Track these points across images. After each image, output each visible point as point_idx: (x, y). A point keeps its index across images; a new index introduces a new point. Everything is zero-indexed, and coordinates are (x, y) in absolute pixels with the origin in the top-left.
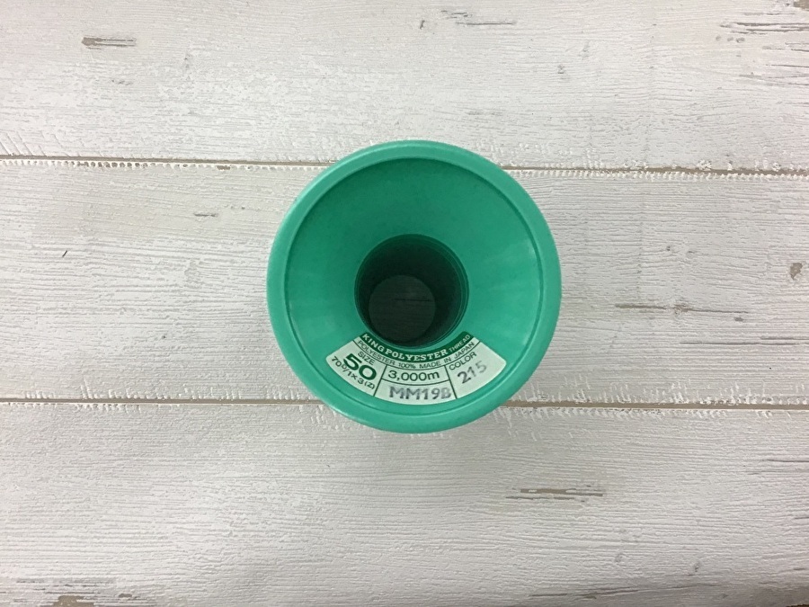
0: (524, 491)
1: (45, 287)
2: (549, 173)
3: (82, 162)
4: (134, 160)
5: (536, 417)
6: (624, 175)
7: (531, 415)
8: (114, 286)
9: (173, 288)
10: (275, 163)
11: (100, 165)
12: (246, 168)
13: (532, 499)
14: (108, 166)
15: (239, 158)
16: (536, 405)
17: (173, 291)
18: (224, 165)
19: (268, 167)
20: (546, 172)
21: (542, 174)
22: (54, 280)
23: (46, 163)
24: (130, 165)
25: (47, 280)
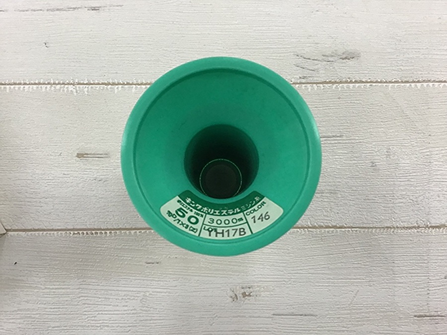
6: (416, 231)
8: (97, 311)
9: (133, 312)
17: (133, 314)
22: (59, 308)
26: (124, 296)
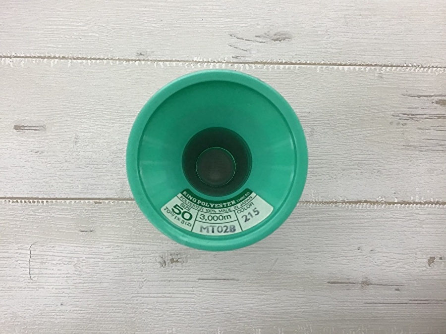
6: (334, 205)
9: (67, 275)
26: (59, 261)
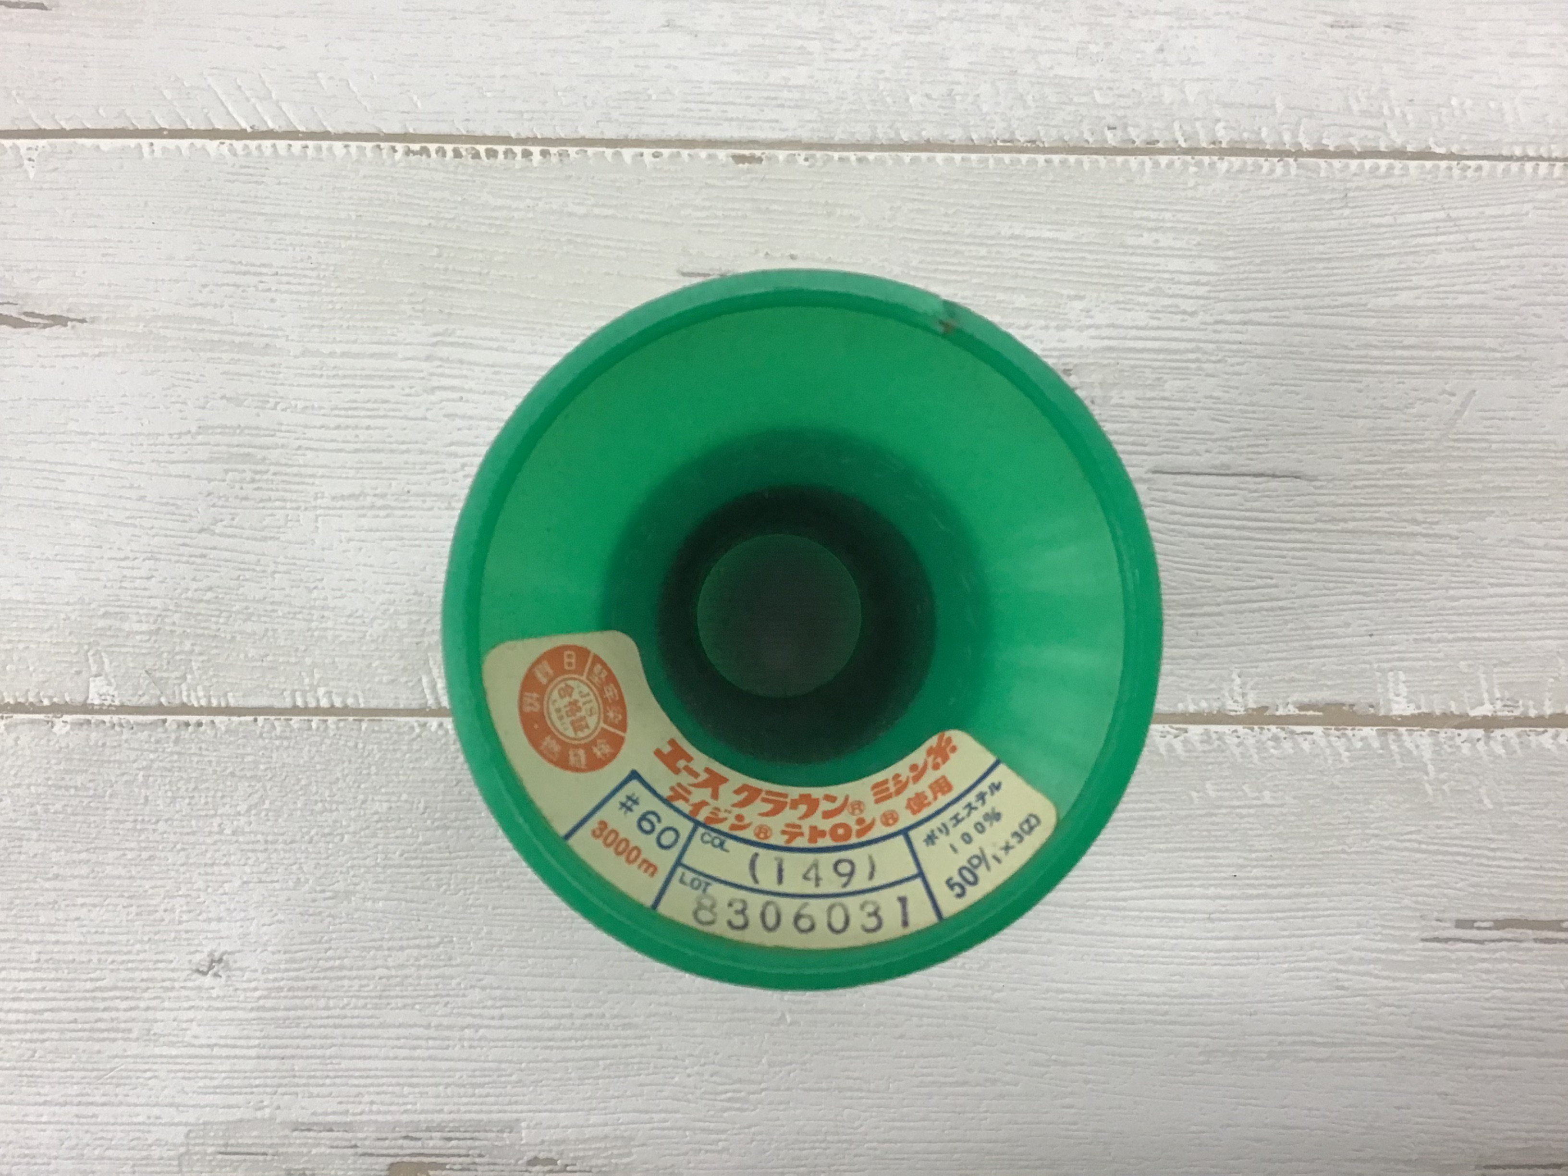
0: (1461, 924)
1: (333, 446)
2: (1522, 170)
3: (416, 147)
4: (534, 141)
5: (1491, 753)
7: (1481, 746)
10: (868, 147)
11: (457, 154)
12: (801, 159)
13: (1481, 942)
14: (476, 155)
15: (782, 136)
16: (1489, 723)
18: (747, 152)
19: (852, 156)
20: (1515, 166)
21: (1506, 171)
23: (330, 149)
24: (527, 154)
25: (338, 427)
